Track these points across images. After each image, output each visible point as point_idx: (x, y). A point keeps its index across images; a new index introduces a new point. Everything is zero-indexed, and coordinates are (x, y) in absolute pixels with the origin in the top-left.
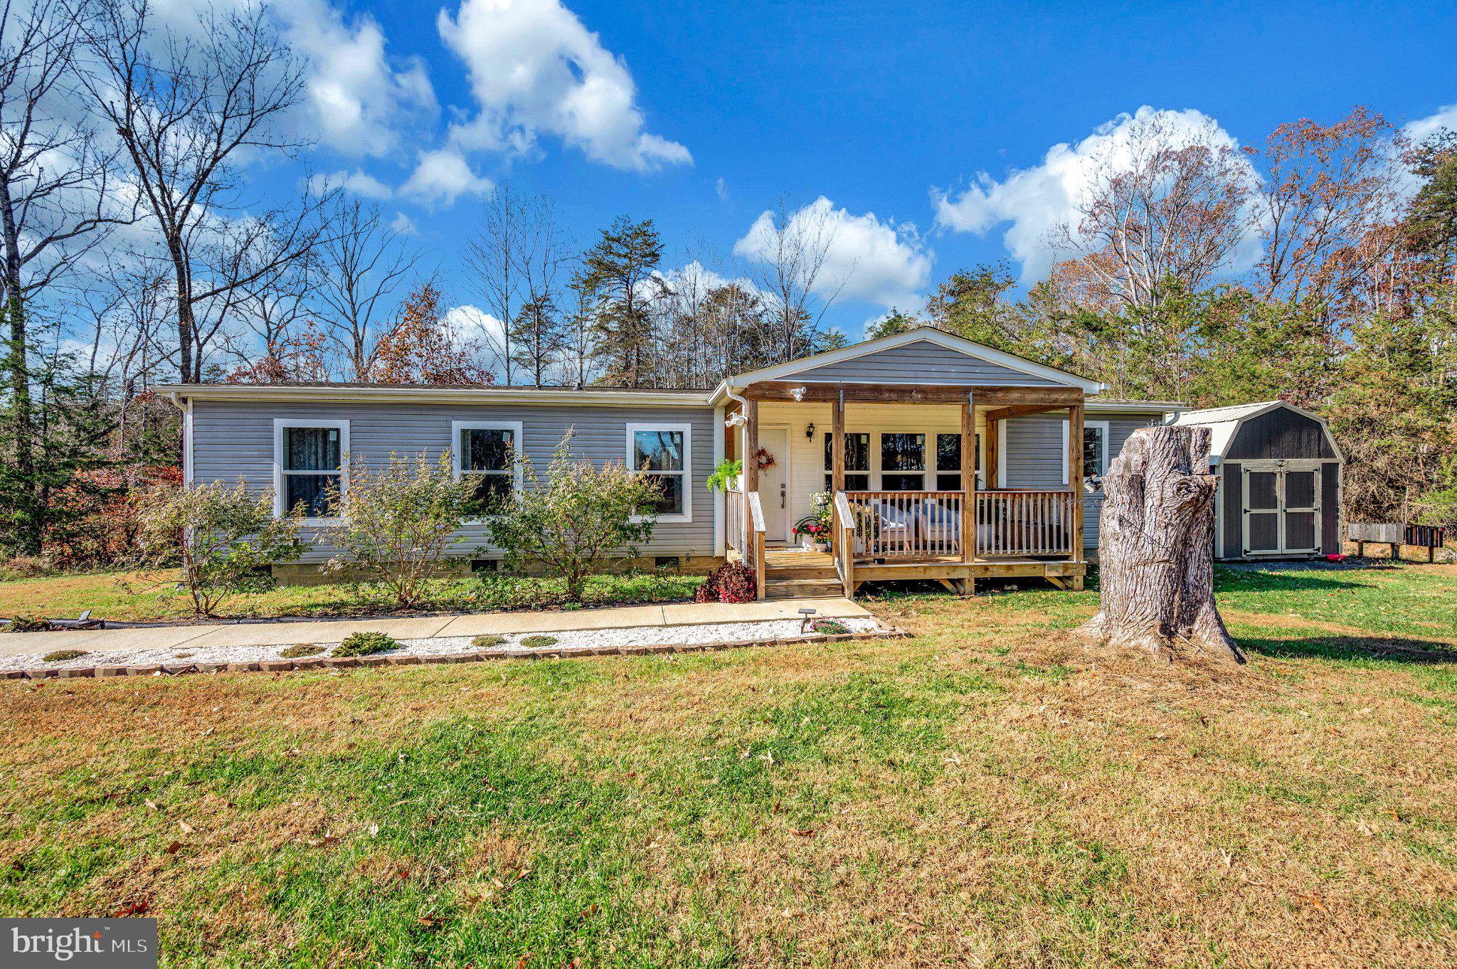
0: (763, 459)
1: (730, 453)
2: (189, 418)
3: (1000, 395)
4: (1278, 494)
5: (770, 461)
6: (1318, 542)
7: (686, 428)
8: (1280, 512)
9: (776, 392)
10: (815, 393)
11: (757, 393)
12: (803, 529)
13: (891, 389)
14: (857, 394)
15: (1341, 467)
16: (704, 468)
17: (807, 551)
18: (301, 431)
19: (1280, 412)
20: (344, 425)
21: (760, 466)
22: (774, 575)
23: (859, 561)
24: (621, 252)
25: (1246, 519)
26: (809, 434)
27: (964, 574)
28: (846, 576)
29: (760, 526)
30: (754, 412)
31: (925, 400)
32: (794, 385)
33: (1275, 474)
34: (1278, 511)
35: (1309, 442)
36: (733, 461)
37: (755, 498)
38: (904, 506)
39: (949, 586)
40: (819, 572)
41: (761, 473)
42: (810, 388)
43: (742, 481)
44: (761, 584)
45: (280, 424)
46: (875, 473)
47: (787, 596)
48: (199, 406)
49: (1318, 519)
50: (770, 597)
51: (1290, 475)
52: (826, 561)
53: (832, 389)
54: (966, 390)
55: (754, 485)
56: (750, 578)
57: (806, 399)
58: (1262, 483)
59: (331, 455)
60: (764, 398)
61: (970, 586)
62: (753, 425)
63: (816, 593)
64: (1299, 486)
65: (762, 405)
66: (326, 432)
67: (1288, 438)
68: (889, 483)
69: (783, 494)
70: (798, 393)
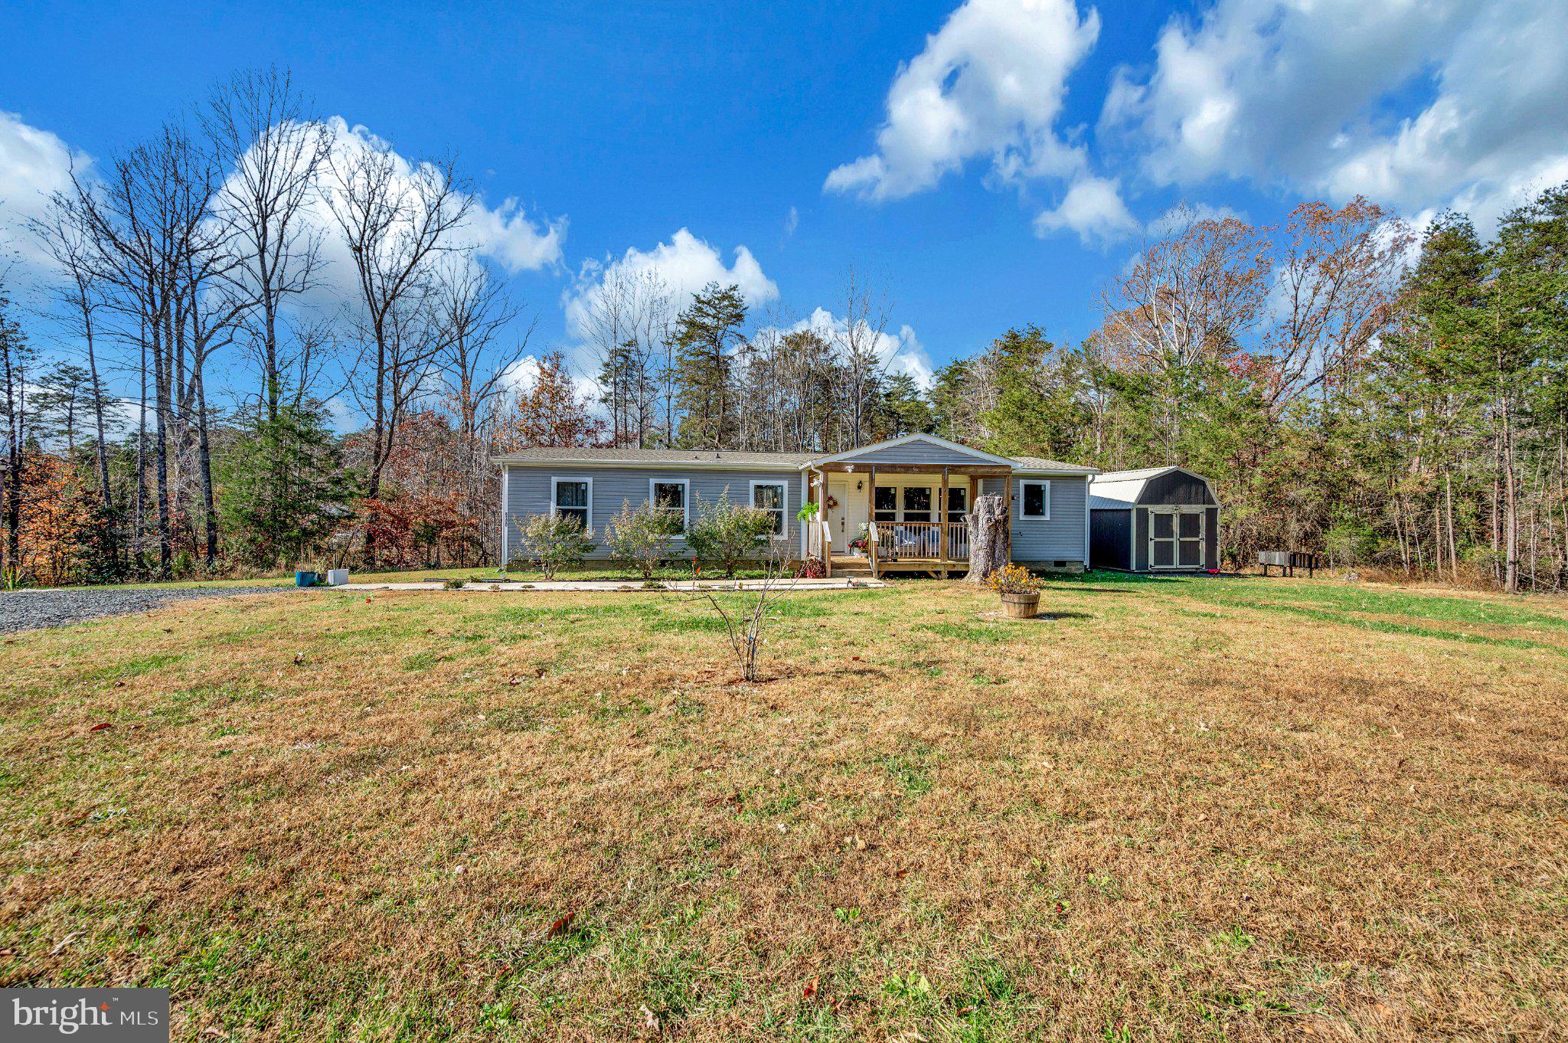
0: (831, 503)
1: (811, 499)
2: (506, 476)
3: (963, 469)
4: (1174, 528)
5: (835, 504)
6: (1203, 561)
7: (785, 484)
8: (1175, 540)
9: (838, 467)
10: (859, 468)
11: (827, 468)
12: (854, 545)
13: (901, 466)
14: (882, 469)
15: (1219, 511)
16: (795, 508)
17: (857, 556)
18: (566, 484)
19: (1176, 473)
20: (590, 480)
21: (830, 506)
22: (834, 566)
23: (882, 559)
24: (710, 312)
25: (1151, 545)
26: (859, 487)
27: (941, 569)
28: (873, 566)
29: (828, 539)
30: (826, 478)
31: (920, 472)
32: (848, 464)
33: (1171, 515)
34: (1174, 540)
35: (1197, 493)
36: (813, 503)
37: (826, 524)
38: (917, 531)
39: (933, 575)
40: (861, 565)
41: (829, 511)
42: (856, 465)
43: (819, 516)
44: (829, 569)
45: (555, 480)
46: (900, 511)
47: (843, 576)
48: (512, 469)
49: (1203, 546)
50: (832, 576)
51: (1183, 516)
52: (866, 561)
53: (869, 466)
54: (944, 467)
55: (825, 518)
56: (823, 567)
57: (854, 471)
58: (1163, 522)
59: (580, 497)
60: (831, 471)
61: (945, 575)
62: (825, 486)
63: (858, 575)
64: (1189, 524)
65: (830, 475)
66: (578, 485)
67: (1181, 491)
68: (908, 517)
69: (843, 524)
70: (850, 469)
